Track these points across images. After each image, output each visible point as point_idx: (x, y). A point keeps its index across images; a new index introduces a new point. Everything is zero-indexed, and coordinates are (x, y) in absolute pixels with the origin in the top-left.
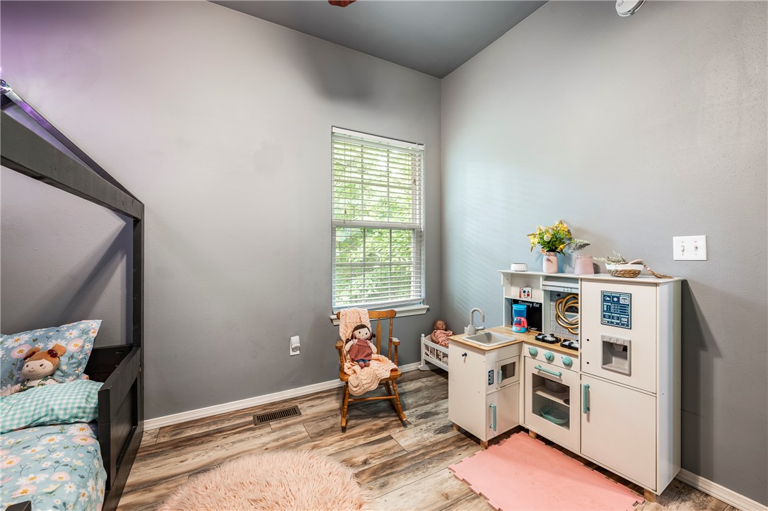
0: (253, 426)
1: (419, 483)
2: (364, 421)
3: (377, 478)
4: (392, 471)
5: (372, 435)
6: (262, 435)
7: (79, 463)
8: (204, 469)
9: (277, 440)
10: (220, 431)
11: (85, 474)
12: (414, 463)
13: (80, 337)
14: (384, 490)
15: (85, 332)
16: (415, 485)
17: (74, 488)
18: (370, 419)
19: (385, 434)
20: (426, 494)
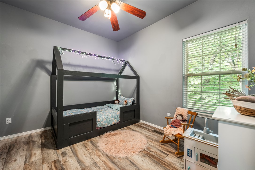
0: (151, 131)
1: (149, 164)
2: (171, 147)
3: (146, 155)
4: (151, 157)
5: (165, 150)
6: (149, 133)
7: (114, 115)
8: (134, 130)
9: (149, 135)
10: (146, 128)
11: (113, 117)
12: (158, 162)
13: (131, 100)
14: (142, 157)
15: (132, 99)
16: (148, 163)
17: (110, 117)
18: (173, 148)
19: (168, 153)
20: (145, 166)
